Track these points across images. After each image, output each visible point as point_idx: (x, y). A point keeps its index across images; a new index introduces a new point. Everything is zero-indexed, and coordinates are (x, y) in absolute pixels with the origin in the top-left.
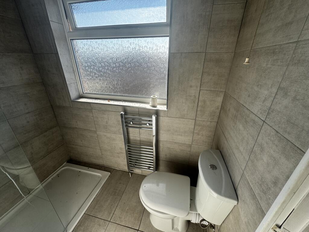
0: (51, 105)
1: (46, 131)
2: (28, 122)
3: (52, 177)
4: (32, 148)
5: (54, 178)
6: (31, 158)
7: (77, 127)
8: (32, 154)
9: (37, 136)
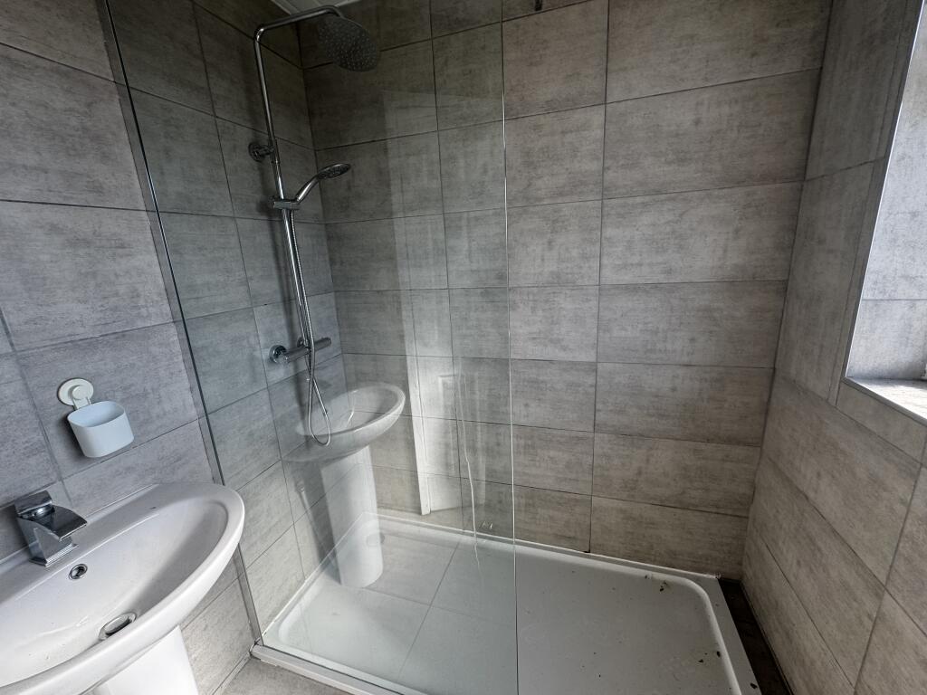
0: (774, 369)
1: (708, 441)
2: (674, 390)
3: (650, 573)
4: (648, 461)
5: (653, 580)
6: (632, 480)
7: (811, 495)
8: (640, 473)
9: (677, 439)
